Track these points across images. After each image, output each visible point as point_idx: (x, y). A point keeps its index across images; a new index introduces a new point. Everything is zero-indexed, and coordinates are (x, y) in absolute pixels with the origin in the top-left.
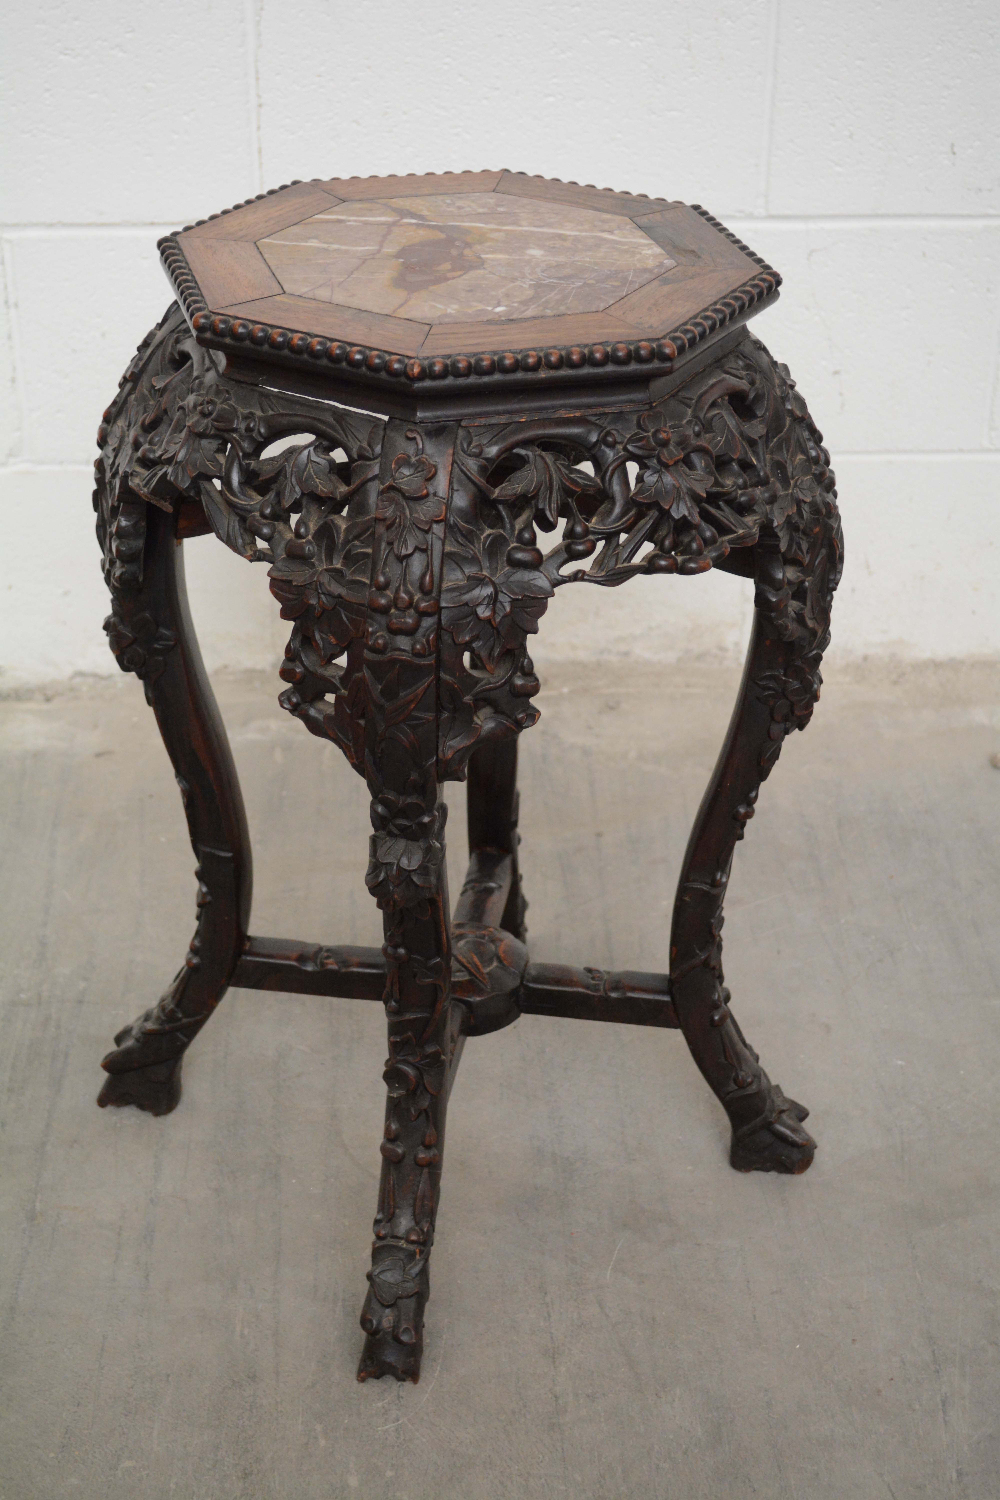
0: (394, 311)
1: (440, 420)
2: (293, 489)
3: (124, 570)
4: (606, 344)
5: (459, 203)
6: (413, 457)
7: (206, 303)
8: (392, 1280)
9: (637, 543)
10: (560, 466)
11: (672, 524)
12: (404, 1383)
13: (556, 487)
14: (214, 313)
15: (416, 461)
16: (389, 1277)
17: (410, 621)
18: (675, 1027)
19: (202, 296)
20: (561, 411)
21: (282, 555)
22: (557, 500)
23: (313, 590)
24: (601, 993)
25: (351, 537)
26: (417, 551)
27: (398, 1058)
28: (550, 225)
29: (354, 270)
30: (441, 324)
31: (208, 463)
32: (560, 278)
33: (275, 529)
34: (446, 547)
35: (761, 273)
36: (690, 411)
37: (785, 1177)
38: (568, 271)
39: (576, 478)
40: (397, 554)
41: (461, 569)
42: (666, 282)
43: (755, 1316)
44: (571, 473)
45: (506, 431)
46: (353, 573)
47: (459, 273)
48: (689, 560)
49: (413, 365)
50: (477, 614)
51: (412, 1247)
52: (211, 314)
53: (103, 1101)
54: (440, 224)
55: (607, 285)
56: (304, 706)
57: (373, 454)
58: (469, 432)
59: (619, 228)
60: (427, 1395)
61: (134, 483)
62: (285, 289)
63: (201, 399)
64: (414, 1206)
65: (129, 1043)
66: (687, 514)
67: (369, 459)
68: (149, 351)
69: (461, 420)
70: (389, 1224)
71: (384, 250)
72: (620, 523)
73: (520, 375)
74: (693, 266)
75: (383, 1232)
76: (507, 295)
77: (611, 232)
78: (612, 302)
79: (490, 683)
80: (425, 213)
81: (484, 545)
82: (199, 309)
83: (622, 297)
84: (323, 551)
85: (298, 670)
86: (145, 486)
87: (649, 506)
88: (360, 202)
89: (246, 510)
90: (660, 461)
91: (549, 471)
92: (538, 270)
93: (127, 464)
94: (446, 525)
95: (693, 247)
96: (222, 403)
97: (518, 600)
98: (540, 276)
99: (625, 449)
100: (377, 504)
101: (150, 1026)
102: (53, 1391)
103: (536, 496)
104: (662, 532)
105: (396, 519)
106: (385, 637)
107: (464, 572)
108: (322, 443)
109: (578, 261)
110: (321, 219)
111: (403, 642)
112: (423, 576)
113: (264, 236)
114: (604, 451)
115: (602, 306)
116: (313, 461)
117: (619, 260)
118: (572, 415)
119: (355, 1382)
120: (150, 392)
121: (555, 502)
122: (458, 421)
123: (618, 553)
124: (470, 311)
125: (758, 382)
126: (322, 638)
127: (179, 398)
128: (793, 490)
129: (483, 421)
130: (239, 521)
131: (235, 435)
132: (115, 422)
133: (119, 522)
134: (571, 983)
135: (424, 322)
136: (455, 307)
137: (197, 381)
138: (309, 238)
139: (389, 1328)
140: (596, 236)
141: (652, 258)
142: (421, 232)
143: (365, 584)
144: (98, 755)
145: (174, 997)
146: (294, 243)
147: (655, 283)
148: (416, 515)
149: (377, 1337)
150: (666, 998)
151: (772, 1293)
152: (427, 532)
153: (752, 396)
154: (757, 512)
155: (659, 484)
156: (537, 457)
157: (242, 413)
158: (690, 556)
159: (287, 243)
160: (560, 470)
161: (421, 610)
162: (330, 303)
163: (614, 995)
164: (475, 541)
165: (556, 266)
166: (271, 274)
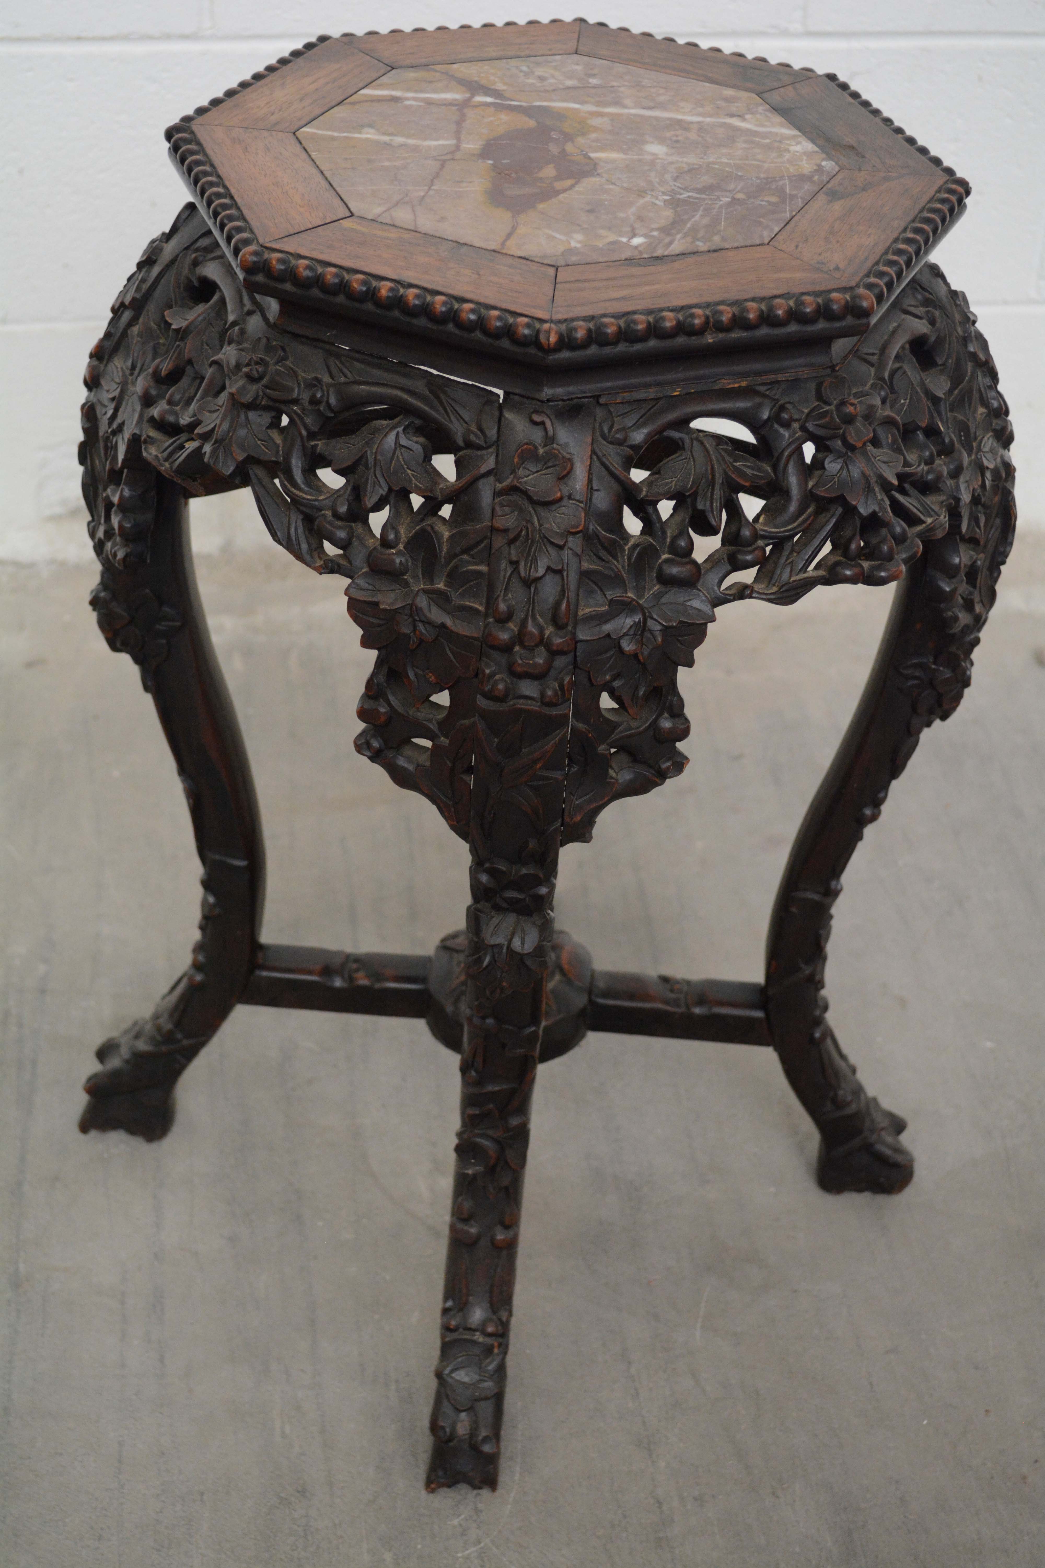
0: (503, 244)
1: (573, 396)
2: (377, 483)
3: (129, 550)
4: (787, 296)
5: (540, 71)
6: (540, 448)
7: (252, 232)
8: (466, 1379)
9: (816, 548)
10: (723, 453)
11: (858, 523)
12: (480, 1491)
13: (719, 480)
14: (267, 248)
15: (545, 452)
16: (463, 1376)
17: (540, 661)
18: (766, 1044)
19: (245, 220)
20: (723, 381)
21: (363, 568)
22: (721, 498)
23: (406, 615)
24: (682, 1010)
25: (458, 550)
26: (549, 572)
27: (476, 1131)
28: (662, 106)
29: (434, 178)
30: (568, 265)
31: (259, 442)
32: (700, 191)
33: (353, 533)
34: (583, 563)
35: (946, 182)
36: (873, 371)
37: (881, 1199)
38: (706, 180)
39: (743, 468)
40: (525, 577)
41: (601, 590)
42: (834, 195)
43: (871, 1384)
44: (736, 461)
45: (655, 408)
46: (462, 596)
47: (569, 182)
48: (879, 568)
49: (548, 332)
50: (620, 647)
51: (489, 1341)
52: (264, 250)
53: (85, 1127)
54: (524, 104)
55: (762, 201)
56: (390, 754)
57: (486, 442)
58: (610, 412)
59: (750, 111)
60: (509, 1506)
61: (151, 453)
62: (352, 210)
63: (246, 357)
64: (491, 1292)
65: (115, 1063)
66: (877, 509)
67: (479, 448)
68: (156, 270)
69: (600, 396)
70: (461, 1314)
71: (465, 146)
72: (796, 524)
73: (681, 340)
74: (860, 170)
75: (453, 1323)
76: (640, 218)
77: (741, 117)
78: (777, 229)
79: (631, 728)
80: (500, 86)
81: (629, 559)
82: (246, 242)
83: (787, 221)
84: (420, 565)
85: (382, 710)
86: (166, 460)
87: (831, 501)
88: (411, 69)
89: (313, 507)
90: (845, 442)
91: (711, 460)
92: (668, 177)
93: (136, 424)
94: (584, 537)
95: (850, 140)
96: (276, 363)
97: (672, 627)
98: (673, 187)
99: (803, 428)
100: (493, 510)
101: (142, 1046)
102: (67, 1520)
103: (695, 495)
104: (848, 532)
105: (521, 531)
106: (506, 682)
107: (605, 595)
108: (413, 422)
109: (714, 163)
110: (371, 96)
111: (528, 688)
112: (558, 604)
113: (303, 122)
114: (777, 431)
115: (766, 236)
116: (403, 446)
117: (764, 162)
118: (736, 385)
119: (423, 1493)
120: (159, 326)
121: (719, 501)
122: (597, 397)
123: (792, 562)
124: (600, 244)
125: (939, 320)
126: (416, 674)
127: (208, 345)
128: (976, 454)
129: (627, 396)
130: (303, 520)
131: (295, 408)
132: (110, 359)
133: (121, 492)
134: (647, 997)
135: (545, 262)
136: (579, 237)
137: (237, 328)
138: (363, 126)
139: (465, 1435)
140: (725, 123)
141: (805, 158)
142: (504, 117)
143: (477, 611)
144: (30, 665)
145: (171, 1015)
146: (345, 134)
147: (822, 198)
148: (547, 526)
149: (451, 1444)
150: (759, 1014)
151: (887, 1352)
152: (561, 548)
153: (932, 339)
154: (942, 491)
155: (845, 471)
156: (695, 443)
157: (305, 379)
158: (880, 562)
159: (336, 134)
160: (723, 459)
161: (555, 648)
162: (416, 231)
163: (697, 1011)
164: (619, 554)
165: (689, 171)
166: (327, 186)
